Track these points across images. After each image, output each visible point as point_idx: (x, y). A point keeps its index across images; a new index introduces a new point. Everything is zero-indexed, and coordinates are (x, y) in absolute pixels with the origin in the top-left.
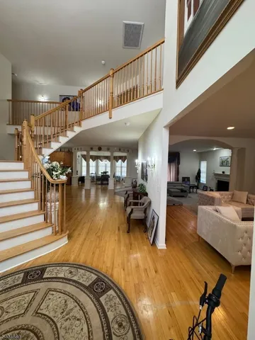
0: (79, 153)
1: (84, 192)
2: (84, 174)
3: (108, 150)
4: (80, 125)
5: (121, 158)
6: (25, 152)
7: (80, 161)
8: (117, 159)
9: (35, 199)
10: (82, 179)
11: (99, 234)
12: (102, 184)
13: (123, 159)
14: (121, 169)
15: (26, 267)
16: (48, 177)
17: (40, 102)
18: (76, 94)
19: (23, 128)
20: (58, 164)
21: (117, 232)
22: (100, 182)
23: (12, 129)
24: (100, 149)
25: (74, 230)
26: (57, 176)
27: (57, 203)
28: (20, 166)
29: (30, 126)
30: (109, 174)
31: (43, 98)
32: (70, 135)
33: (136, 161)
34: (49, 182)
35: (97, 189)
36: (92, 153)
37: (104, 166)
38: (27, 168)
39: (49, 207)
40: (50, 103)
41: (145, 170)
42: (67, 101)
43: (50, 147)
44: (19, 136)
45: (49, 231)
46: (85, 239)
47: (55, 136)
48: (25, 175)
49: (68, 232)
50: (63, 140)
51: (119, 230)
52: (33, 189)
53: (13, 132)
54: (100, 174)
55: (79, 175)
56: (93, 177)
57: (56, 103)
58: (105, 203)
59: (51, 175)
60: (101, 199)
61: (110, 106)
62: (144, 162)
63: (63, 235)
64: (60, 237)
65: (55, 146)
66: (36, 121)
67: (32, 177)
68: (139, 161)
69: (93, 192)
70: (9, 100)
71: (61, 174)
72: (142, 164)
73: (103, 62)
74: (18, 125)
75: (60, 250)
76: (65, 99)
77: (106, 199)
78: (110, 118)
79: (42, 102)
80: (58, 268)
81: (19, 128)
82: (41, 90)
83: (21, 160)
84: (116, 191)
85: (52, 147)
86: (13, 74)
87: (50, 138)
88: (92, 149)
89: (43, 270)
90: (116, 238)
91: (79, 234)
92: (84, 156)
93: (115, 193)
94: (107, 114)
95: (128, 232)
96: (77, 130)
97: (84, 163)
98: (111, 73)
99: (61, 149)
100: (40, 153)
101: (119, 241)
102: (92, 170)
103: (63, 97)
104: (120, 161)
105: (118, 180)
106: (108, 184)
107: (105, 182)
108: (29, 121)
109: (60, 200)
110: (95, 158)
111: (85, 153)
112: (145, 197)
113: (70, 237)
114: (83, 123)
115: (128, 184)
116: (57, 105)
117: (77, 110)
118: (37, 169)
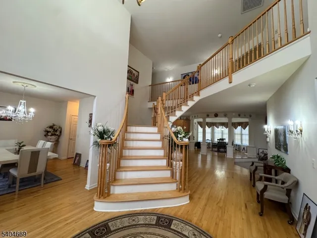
0: (196, 121)
1: (200, 157)
2: (200, 139)
3: (225, 116)
4: (199, 95)
5: (240, 124)
6: (159, 119)
7: (196, 128)
8: (235, 125)
9: (164, 156)
10: (198, 145)
11: (221, 204)
12: (218, 151)
13: (244, 125)
14: (242, 136)
15: (158, 212)
16: (175, 138)
17: (168, 82)
18: (195, 69)
19: (158, 103)
20: (181, 128)
21: (243, 208)
22: (216, 149)
23: (151, 105)
24: (216, 115)
25: (194, 192)
26: (181, 138)
27: (181, 163)
28: (155, 129)
29: (162, 100)
30: (227, 141)
31: (169, 80)
32: (191, 104)
33: (266, 127)
34: (175, 143)
35: (213, 156)
36: (208, 120)
37: (221, 133)
38: (160, 132)
39: (174, 165)
40: (175, 81)
41: (282, 138)
42: (187, 77)
43: (175, 115)
44: (155, 109)
45: (173, 187)
46: (206, 205)
47: (179, 107)
48: (158, 137)
49: (189, 192)
50: (185, 109)
51: (246, 207)
52: (163, 148)
53: (151, 107)
54: (216, 141)
55: (195, 141)
56: (209, 144)
57: (179, 81)
58: (223, 173)
59: (177, 137)
60: (218, 166)
61: (230, 71)
62: (280, 127)
63: (186, 194)
64: (183, 194)
65: (179, 114)
66: (166, 96)
67: (162, 139)
68: (270, 127)
69: (209, 158)
70: (150, 86)
71: (184, 137)
72: (276, 131)
73: (220, 35)
74: (155, 101)
75: (184, 207)
76: (185, 76)
77: (224, 167)
78: (230, 83)
79: (169, 82)
80: (183, 225)
81: (155, 103)
82: (168, 74)
83: (155, 125)
84: (236, 161)
85: (176, 115)
86: (153, 68)
87: (175, 108)
88: (208, 116)
89: (170, 221)
90: (244, 217)
91: (199, 198)
92: (200, 123)
93: (235, 163)
94: (227, 79)
95: (261, 215)
96: (196, 99)
97: (200, 130)
98: (230, 41)
99: (181, 118)
100: (168, 120)
101: (248, 221)
102: (208, 137)
103: (184, 75)
104: (239, 128)
105: (238, 149)
106: (226, 152)
107: (222, 150)
108: (162, 97)
109: (183, 160)
110: (211, 125)
111: (201, 120)
112: (285, 174)
113: (191, 198)
114: (202, 93)
115: (252, 155)
116: (180, 82)
117: (196, 83)
118: (167, 132)
